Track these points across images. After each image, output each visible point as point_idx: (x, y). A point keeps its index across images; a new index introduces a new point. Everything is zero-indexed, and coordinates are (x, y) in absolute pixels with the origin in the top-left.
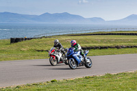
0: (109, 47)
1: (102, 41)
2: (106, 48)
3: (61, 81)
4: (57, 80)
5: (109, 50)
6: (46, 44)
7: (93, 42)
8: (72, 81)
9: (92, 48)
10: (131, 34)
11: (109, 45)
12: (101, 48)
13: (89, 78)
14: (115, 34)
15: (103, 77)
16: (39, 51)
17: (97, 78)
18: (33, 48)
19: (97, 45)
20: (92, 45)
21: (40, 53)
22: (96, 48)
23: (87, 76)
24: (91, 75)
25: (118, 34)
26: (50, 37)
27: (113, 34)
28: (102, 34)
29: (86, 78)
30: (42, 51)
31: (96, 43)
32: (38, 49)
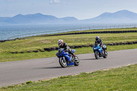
0: (83, 46)
1: (76, 40)
2: (80, 47)
3: (36, 82)
4: (32, 81)
5: (83, 49)
6: (20, 46)
8: (48, 82)
10: (104, 32)
11: (83, 44)
12: (76, 47)
13: (65, 77)
14: (89, 33)
15: (78, 76)
16: (13, 53)
17: (72, 77)
18: (7, 50)
21: (15, 55)
23: (63, 76)
24: (66, 75)
25: (91, 33)
26: (24, 38)
27: (86, 33)
28: (76, 34)
29: (61, 78)
30: (17, 53)
31: (70, 42)
32: (12, 51)
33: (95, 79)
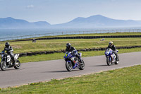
0: (55, 52)
1: (48, 46)
2: (52, 52)
3: (5, 89)
4: (1, 88)
5: (55, 55)
7: (38, 47)
8: (17, 89)
9: (38, 53)
10: (77, 38)
11: (55, 49)
12: (47, 53)
13: (35, 84)
14: (61, 38)
15: (49, 83)
17: (42, 84)
19: (43, 50)
20: (37, 50)
22: (42, 53)
23: (33, 82)
24: (37, 82)
25: (64, 38)
27: (59, 38)
28: (48, 39)
29: (31, 85)
31: (41, 48)
33: (67, 86)
